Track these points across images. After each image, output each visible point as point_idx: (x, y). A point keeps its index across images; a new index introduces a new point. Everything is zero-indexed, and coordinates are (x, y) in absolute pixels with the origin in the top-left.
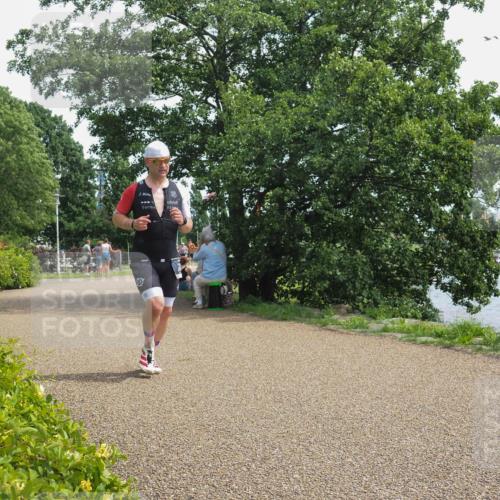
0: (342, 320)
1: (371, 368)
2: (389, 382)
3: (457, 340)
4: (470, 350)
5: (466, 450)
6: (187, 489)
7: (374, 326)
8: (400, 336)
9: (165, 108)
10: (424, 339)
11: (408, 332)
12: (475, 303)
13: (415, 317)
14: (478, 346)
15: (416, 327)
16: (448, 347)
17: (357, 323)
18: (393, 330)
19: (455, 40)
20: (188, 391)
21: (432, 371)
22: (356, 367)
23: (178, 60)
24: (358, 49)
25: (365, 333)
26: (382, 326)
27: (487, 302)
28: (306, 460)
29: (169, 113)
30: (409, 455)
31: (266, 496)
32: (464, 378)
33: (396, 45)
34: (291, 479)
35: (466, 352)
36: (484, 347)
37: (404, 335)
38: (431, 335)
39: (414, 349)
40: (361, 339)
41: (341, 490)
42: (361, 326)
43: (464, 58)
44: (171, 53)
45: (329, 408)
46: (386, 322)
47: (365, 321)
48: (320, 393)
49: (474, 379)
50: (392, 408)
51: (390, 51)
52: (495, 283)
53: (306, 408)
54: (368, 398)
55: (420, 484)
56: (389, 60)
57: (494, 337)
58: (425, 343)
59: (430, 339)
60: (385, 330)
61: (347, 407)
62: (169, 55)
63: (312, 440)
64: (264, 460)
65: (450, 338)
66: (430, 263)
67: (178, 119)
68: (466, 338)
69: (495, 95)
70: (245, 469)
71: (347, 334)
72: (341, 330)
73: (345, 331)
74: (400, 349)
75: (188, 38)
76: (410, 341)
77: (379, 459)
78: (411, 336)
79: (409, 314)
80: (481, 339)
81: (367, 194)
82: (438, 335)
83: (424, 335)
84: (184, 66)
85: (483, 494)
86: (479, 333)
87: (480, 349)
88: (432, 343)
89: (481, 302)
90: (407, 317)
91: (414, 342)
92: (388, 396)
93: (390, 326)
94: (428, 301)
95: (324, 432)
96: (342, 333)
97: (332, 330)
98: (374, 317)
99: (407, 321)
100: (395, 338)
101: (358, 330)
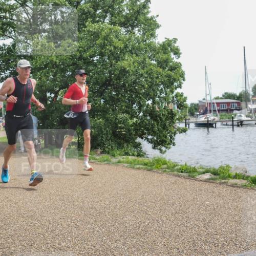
0: (98, 158)
1: (111, 182)
2: (120, 189)
3: (154, 167)
4: (160, 172)
5: (155, 221)
6: (9, 248)
7: (114, 160)
8: (126, 165)
9: (4, 45)
10: (138, 166)
11: (131, 163)
12: (164, 149)
13: (133, 155)
14: (164, 170)
15: (134, 161)
16: (150, 170)
17: (105, 159)
18: (123, 162)
19: (155, 16)
20: (13, 196)
21: (141, 182)
22: (103, 181)
23: (11, 19)
24: (107, 18)
25: (109, 164)
26: (117, 160)
27: (170, 148)
28: (75, 230)
29: (6, 47)
30: (127, 225)
31: (53, 250)
32: (157, 186)
33: (126, 17)
34: (66, 240)
35: (158, 173)
36: (167, 170)
37: (128, 164)
38: (142, 164)
39: (133, 172)
40: (107, 167)
41: (92, 245)
42: (107, 160)
43: (160, 25)
44: (8, 15)
45: (88, 203)
46: (120, 158)
47: (110, 158)
48: (84, 195)
49: (161, 186)
50: (120, 201)
51: (123, 20)
52: (174, 139)
53: (76, 203)
54: (109, 197)
55: (132, 239)
56: (123, 24)
57: (172, 165)
58: (139, 169)
59: (141, 166)
60: (119, 162)
61: (98, 202)
62: (6, 16)
63: (78, 220)
64: (53, 231)
65: (151, 166)
66: (142, 129)
67: (11, 51)
68: (158, 166)
69: (176, 45)
70: (42, 236)
71: (100, 164)
72: (97, 162)
73: (99, 163)
74: (126, 171)
75: (17, 8)
76: (131, 167)
77: (112, 228)
78: (132, 165)
79: (131, 154)
80: (165, 166)
81: (111, 93)
82: (146, 164)
83: (138, 165)
84: (15, 23)
85: (163, 243)
86: (165, 163)
87: (165, 171)
88: (142, 168)
89: (167, 148)
90: (130, 155)
91: (133, 168)
92: (118, 195)
93: (122, 160)
94: (141, 148)
95: (85, 215)
96: (97, 164)
97: (93, 163)
98: (114, 156)
99: (130, 157)
100: (124, 166)
101: (106, 162)
